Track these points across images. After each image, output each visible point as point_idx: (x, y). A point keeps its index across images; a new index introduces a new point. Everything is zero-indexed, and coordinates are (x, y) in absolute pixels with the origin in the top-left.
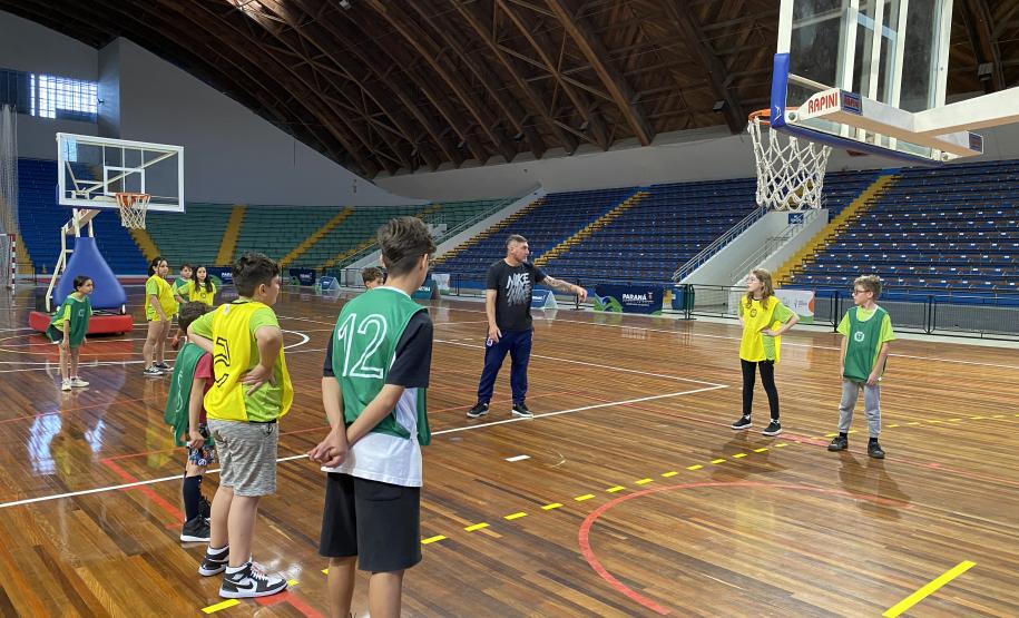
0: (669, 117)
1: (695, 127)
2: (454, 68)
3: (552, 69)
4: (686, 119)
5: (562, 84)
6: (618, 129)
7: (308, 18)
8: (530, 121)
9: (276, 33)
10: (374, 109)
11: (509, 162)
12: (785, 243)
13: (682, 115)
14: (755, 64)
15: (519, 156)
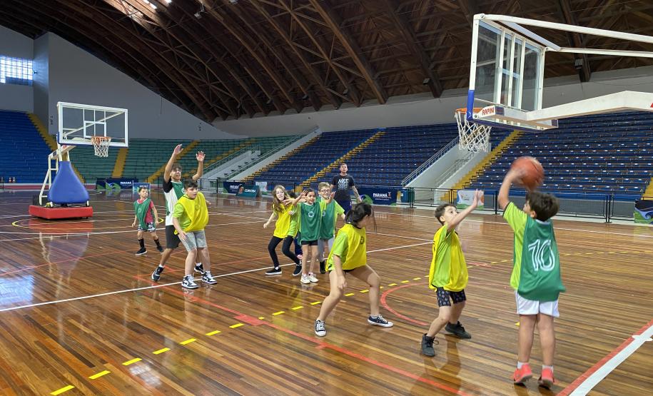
0: (397, 87)
1: (412, 93)
2: (265, 56)
3: (327, 58)
4: (406, 88)
5: (332, 66)
6: (366, 94)
7: (173, 23)
8: (312, 88)
9: (152, 32)
10: (213, 79)
11: (299, 113)
12: (467, 163)
13: (404, 86)
14: (448, 57)
15: (305, 109)
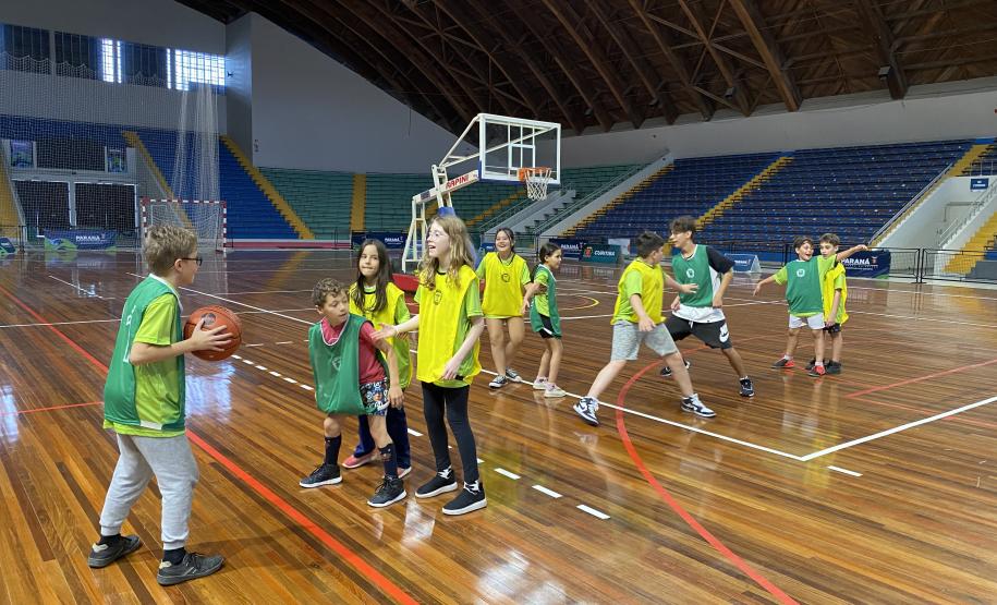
0: (820, 83)
1: (849, 92)
2: (591, 37)
3: (702, 35)
4: (837, 85)
5: (711, 50)
6: (764, 95)
8: (665, 87)
10: (499, 77)
11: (637, 128)
13: (834, 81)
14: (927, 29)
15: (647, 121)
